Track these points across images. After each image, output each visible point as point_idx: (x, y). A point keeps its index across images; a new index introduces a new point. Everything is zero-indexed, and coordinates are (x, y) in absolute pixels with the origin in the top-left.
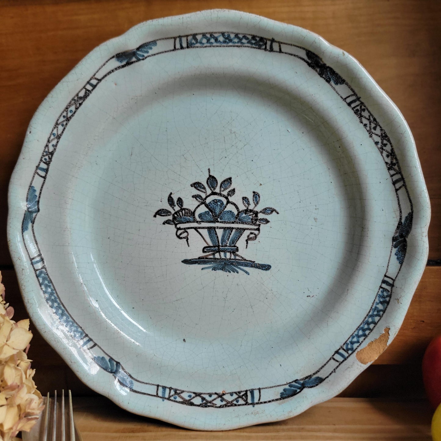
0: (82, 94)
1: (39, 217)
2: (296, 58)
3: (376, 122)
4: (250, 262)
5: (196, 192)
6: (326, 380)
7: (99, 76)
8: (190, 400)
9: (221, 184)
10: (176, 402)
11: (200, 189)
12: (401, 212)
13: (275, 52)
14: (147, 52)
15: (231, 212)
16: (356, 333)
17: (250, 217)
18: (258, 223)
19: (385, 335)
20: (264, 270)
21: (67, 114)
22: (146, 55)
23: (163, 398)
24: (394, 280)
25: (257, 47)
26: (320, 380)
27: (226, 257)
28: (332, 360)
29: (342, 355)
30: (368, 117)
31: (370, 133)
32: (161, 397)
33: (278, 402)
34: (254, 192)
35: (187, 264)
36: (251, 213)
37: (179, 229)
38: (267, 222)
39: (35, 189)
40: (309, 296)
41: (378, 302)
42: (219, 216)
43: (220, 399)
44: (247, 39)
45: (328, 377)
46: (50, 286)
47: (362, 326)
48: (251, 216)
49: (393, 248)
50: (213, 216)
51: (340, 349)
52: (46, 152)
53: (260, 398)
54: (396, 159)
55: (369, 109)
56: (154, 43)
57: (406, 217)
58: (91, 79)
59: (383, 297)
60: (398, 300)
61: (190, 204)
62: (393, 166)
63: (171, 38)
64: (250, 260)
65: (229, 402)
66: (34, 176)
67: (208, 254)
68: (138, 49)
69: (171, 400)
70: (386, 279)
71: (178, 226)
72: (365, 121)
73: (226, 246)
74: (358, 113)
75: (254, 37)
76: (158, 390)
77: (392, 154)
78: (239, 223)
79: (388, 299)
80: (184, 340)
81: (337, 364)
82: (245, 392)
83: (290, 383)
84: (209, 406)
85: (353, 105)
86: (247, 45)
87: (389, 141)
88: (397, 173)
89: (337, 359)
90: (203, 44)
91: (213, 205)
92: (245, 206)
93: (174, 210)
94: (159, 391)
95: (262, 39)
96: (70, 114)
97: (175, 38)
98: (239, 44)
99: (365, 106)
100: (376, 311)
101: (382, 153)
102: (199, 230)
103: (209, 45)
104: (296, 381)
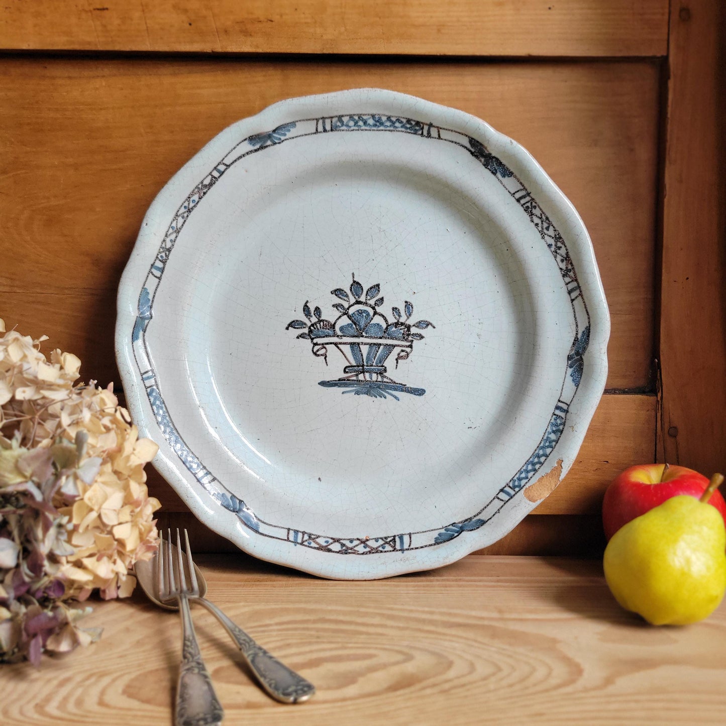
0: (207, 182)
1: (152, 326)
2: (457, 146)
3: (549, 221)
4: (400, 385)
5: (337, 301)
6: (489, 522)
7: (228, 161)
8: (327, 546)
9: (367, 291)
10: (311, 547)
11: (342, 297)
12: (577, 326)
13: (433, 138)
14: (285, 135)
15: (378, 324)
16: (524, 468)
17: (400, 331)
18: (410, 338)
19: (557, 469)
20: (417, 395)
21: (189, 204)
22: (283, 138)
23: (295, 543)
24: (568, 405)
25: (412, 132)
26: (483, 523)
27: (371, 379)
28: (496, 500)
29: (508, 493)
30: (539, 215)
31: (542, 234)
32: (292, 542)
33: (432, 547)
34: (406, 302)
35: (324, 386)
36: (403, 327)
37: (316, 344)
38: (422, 337)
39: (148, 291)
40: (471, 427)
41: (550, 431)
42: (364, 329)
43: (363, 545)
44: (401, 122)
45: (490, 518)
46: (162, 408)
47: (531, 460)
48: (402, 329)
49: (569, 368)
50: (357, 329)
51: (505, 486)
52: (163, 248)
53: (410, 544)
54: (571, 264)
55: (541, 207)
56: (293, 124)
57: (583, 332)
58: (218, 164)
59: (556, 425)
60: (573, 427)
61: (330, 314)
62: (568, 273)
63: (313, 119)
64: (400, 383)
65: (374, 548)
66: (148, 276)
67: (350, 374)
68: (274, 131)
69: (304, 545)
70: (560, 404)
71: (315, 341)
72: (537, 220)
73: (372, 366)
74: (529, 210)
75: (409, 121)
76: (288, 533)
77: (567, 258)
78: (388, 338)
79: (561, 427)
80: (319, 479)
81: (503, 503)
82: (393, 538)
83: (446, 527)
84: (350, 553)
85: (522, 201)
86: (400, 129)
87: (563, 243)
88: (572, 281)
89: (502, 498)
90: (350, 127)
91: (357, 317)
92: (395, 318)
93: (310, 321)
94: (290, 535)
95: (418, 123)
96: (192, 205)
97: (317, 120)
98: (392, 128)
99: (536, 203)
100: (548, 442)
101: (555, 257)
102: (339, 346)
103: (356, 128)
104: (453, 524)
